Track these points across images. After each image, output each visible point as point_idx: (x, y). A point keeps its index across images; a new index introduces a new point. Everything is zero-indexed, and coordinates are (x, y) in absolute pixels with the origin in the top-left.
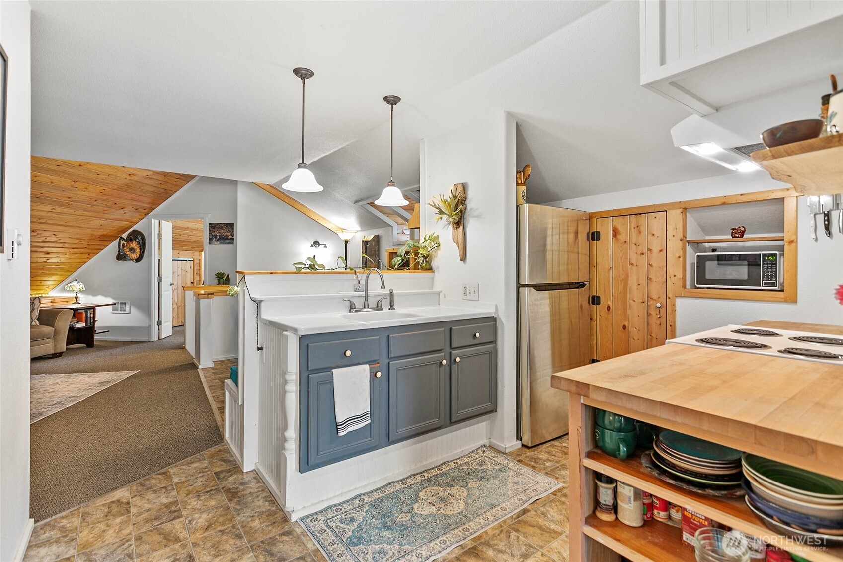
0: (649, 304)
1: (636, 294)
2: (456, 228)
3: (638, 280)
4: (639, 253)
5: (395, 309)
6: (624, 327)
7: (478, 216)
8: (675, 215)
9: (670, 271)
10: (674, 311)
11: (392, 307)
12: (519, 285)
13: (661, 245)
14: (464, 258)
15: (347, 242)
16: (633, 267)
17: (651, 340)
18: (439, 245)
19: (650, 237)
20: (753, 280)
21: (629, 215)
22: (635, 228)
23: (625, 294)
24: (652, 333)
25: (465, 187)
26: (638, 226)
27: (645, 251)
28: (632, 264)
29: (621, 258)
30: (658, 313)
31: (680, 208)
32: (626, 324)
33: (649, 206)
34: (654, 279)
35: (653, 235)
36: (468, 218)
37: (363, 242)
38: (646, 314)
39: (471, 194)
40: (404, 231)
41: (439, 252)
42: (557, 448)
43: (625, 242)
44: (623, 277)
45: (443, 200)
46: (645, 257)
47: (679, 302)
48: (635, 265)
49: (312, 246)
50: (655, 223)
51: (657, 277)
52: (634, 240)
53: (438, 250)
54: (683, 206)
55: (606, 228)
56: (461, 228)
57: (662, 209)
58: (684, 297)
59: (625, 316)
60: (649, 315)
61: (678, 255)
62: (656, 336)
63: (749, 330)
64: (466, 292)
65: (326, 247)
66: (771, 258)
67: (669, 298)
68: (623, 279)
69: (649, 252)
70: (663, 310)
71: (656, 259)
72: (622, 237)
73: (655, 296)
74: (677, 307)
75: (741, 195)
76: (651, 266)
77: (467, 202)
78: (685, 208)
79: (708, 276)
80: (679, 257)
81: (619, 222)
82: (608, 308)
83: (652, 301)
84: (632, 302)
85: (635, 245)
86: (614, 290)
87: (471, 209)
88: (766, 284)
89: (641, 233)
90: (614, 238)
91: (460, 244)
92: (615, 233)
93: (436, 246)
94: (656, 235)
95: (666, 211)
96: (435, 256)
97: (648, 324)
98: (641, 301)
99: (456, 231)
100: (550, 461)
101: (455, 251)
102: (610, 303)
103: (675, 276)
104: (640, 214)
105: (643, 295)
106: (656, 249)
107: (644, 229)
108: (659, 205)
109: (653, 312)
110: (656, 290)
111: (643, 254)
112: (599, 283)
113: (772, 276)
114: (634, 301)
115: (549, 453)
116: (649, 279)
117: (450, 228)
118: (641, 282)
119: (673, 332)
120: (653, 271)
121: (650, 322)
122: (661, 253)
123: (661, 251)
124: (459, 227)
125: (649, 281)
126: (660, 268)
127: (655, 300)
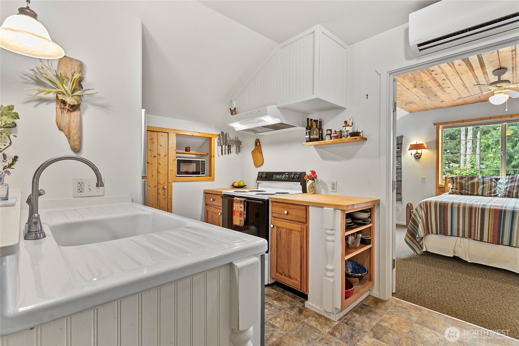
0: (158, 187)
1: (151, 182)
2: (68, 110)
3: (152, 173)
4: (152, 156)
8: (172, 136)
9: (170, 168)
10: (172, 190)
13: (165, 152)
16: (149, 165)
19: (159, 146)
20: (197, 173)
22: (150, 139)
24: (160, 205)
25: (81, 66)
26: (152, 139)
27: (156, 155)
28: (148, 163)
30: (163, 192)
31: (175, 133)
33: (159, 128)
34: (161, 172)
35: (161, 145)
38: (157, 193)
46: (156, 158)
47: (174, 184)
48: (150, 163)
50: (163, 138)
51: (163, 171)
52: (149, 147)
56: (76, 114)
58: (177, 181)
60: (158, 194)
61: (174, 159)
62: (163, 206)
64: (81, 187)
66: (203, 162)
67: (169, 183)
69: (158, 156)
70: (166, 190)
71: (163, 161)
73: (161, 183)
74: (173, 188)
76: (160, 164)
77: (84, 86)
78: (178, 134)
79: (181, 170)
83: (160, 186)
85: (150, 150)
88: (202, 174)
89: (154, 144)
94: (163, 146)
95: (168, 133)
97: (158, 199)
98: (154, 186)
99: (66, 115)
103: (172, 170)
104: (153, 131)
105: (155, 182)
106: (162, 154)
107: (155, 141)
108: (165, 129)
109: (161, 192)
110: (162, 179)
111: (155, 157)
113: (204, 170)
114: (150, 186)
116: (158, 172)
117: (52, 108)
118: (154, 174)
119: (171, 202)
120: (160, 167)
121: (159, 198)
122: (165, 157)
123: (165, 156)
124: (71, 111)
125: (158, 173)
126: (165, 166)
127: (162, 185)
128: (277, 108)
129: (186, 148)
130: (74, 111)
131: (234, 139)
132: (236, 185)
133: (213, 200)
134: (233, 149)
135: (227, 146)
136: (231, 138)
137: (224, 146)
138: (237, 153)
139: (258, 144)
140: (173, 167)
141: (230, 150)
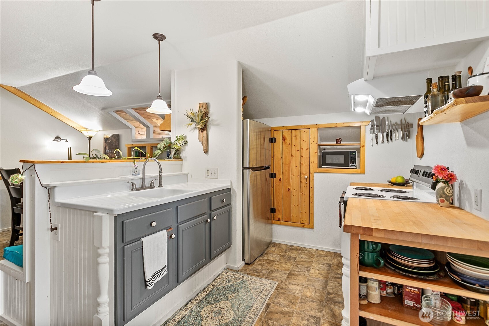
0: (301, 176)
1: (295, 171)
2: (201, 131)
3: (296, 164)
4: (296, 150)
5: (163, 187)
6: (289, 189)
7: (217, 125)
8: (314, 131)
9: (312, 160)
10: (313, 180)
11: (160, 185)
12: (244, 168)
13: (307, 146)
14: (206, 152)
15: (90, 138)
16: (293, 158)
17: (302, 195)
18: (187, 143)
19: (302, 141)
20: (346, 164)
21: (291, 130)
22: (294, 137)
23: (289, 172)
24: (302, 191)
25: (207, 105)
26: (296, 136)
27: (299, 149)
28: (293, 156)
29: (287, 152)
30: (305, 181)
31: (317, 128)
32: (290, 188)
33: (301, 126)
34: (304, 164)
35: (303, 141)
36: (209, 125)
37: (104, 139)
38: (299, 181)
39: (212, 110)
40: (139, 132)
41: (186, 147)
42: (263, 261)
43: (289, 144)
44: (288, 163)
45: (192, 112)
47: (315, 175)
48: (294, 156)
49: (54, 140)
50: (304, 134)
51: (305, 163)
52: (294, 143)
53: (186, 146)
54: (318, 127)
55: (279, 137)
56: (205, 132)
57: (308, 128)
58: (318, 172)
59: (289, 184)
60: (301, 182)
61: (315, 152)
62: (305, 193)
63: (361, 188)
64: (208, 173)
65: (67, 141)
66: (353, 154)
67: (311, 173)
68: (288, 164)
69: (301, 150)
70: (308, 180)
71: (305, 154)
72: (288, 141)
73: (304, 173)
74: (315, 178)
75: (344, 123)
76: (302, 157)
77: (209, 115)
78: (319, 128)
79: (327, 162)
80: (316, 153)
81: (286, 133)
82: (280, 180)
83: (302, 176)
84: (292, 176)
85: (294, 145)
86: (283, 170)
87: (212, 120)
88: (352, 166)
89: (297, 140)
90: (283, 142)
91: (204, 142)
92: (284, 139)
93: (184, 143)
94: (305, 141)
95: (310, 129)
96: (183, 150)
97: (301, 187)
98: (298, 175)
99: (201, 134)
100: (264, 269)
101: (200, 147)
102: (281, 177)
103: (314, 162)
104: (297, 129)
105: (298, 172)
106: (305, 148)
107: (298, 137)
108: (307, 126)
109: (303, 181)
110: (305, 170)
111: (298, 151)
112: (275, 166)
113: (354, 162)
114: (294, 175)
115: (260, 265)
116: (301, 164)
117: (197, 131)
118: (297, 165)
119: (313, 190)
120: (303, 159)
121: (302, 186)
122: (307, 150)
123: (307, 149)
124: (203, 132)
125: (301, 165)
126: (307, 158)
127: (304, 174)
129: (337, 139)
130: (204, 131)
131: (399, 122)
132: (394, 181)
134: (397, 136)
135: (385, 134)
136: (393, 122)
137: (380, 135)
138: (403, 139)
140: (315, 159)
141: (391, 137)
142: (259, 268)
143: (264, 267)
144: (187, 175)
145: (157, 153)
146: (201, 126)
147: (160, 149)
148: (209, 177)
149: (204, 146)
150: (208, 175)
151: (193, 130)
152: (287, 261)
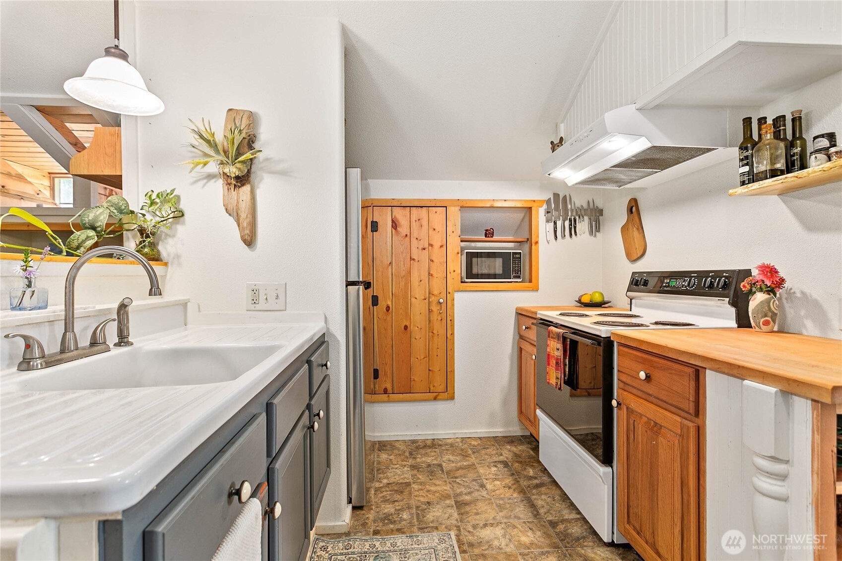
0: (430, 300)
1: (418, 291)
2: (235, 185)
3: (420, 276)
4: (420, 248)
5: (132, 344)
6: (406, 328)
7: (284, 173)
8: (453, 211)
9: (451, 267)
10: (453, 305)
11: (123, 339)
12: (349, 284)
13: (442, 241)
14: (249, 241)
16: (415, 263)
17: (433, 337)
18: (183, 215)
19: (431, 231)
20: (505, 275)
21: (410, 207)
22: (416, 221)
23: (406, 292)
24: (433, 330)
25: (252, 118)
26: (419, 220)
27: (426, 246)
28: (414, 260)
29: (402, 253)
30: (439, 308)
31: (459, 206)
32: (408, 324)
33: (430, 200)
34: (435, 275)
35: (434, 229)
36: (259, 173)
38: (427, 311)
39: (265, 134)
41: (180, 228)
43: (406, 235)
44: (403, 273)
45: (208, 130)
46: (426, 252)
47: (458, 296)
48: (417, 260)
50: (437, 217)
51: (438, 273)
52: (415, 234)
53: (178, 223)
54: (461, 204)
55: (384, 219)
56: (246, 189)
57: (442, 205)
58: (462, 291)
59: (408, 316)
60: (430, 311)
61: (456, 251)
62: (438, 332)
64: (255, 296)
66: (517, 256)
67: (449, 293)
68: (404, 276)
69: (430, 247)
70: (444, 306)
71: (437, 255)
72: (403, 229)
73: (436, 292)
74: (456, 302)
75: (505, 200)
76: (433, 261)
77: (257, 146)
78: (465, 207)
79: (475, 271)
80: (458, 253)
81: (399, 214)
82: (388, 308)
83: (433, 298)
84: (413, 300)
85: (417, 239)
86: (394, 288)
87: (267, 159)
88: (515, 277)
89: (423, 227)
90: (393, 230)
91: (243, 215)
92: (395, 225)
93: (171, 216)
94: (437, 230)
95: (446, 207)
96: (167, 235)
97: (430, 321)
98: (423, 298)
99: (234, 194)
102: (390, 303)
103: (454, 271)
104: (421, 207)
105: (425, 292)
106: (437, 244)
107: (425, 223)
108: (441, 200)
109: (435, 308)
110: (437, 286)
111: (424, 249)
112: (377, 281)
113: (518, 272)
114: (416, 298)
116: (430, 275)
117: (219, 185)
118: (422, 278)
119: (453, 326)
120: (434, 266)
121: (432, 318)
122: (442, 248)
123: (441, 246)
124: (239, 187)
125: (430, 277)
126: (441, 263)
127: (436, 296)
128: (636, 111)
129: (486, 230)
130: (243, 185)
131: (585, 206)
132: (586, 299)
133: (526, 328)
134: (583, 226)
135: (567, 223)
136: (578, 204)
137: (559, 223)
138: (591, 233)
139: (634, 209)
140: (457, 265)
141: (575, 228)
142: (389, 509)
143: (396, 504)
144: (184, 305)
145: (83, 237)
146: (239, 169)
147: (93, 228)
148: (258, 307)
149: (245, 225)
150: (255, 302)
151: (205, 181)
152: (430, 477)
